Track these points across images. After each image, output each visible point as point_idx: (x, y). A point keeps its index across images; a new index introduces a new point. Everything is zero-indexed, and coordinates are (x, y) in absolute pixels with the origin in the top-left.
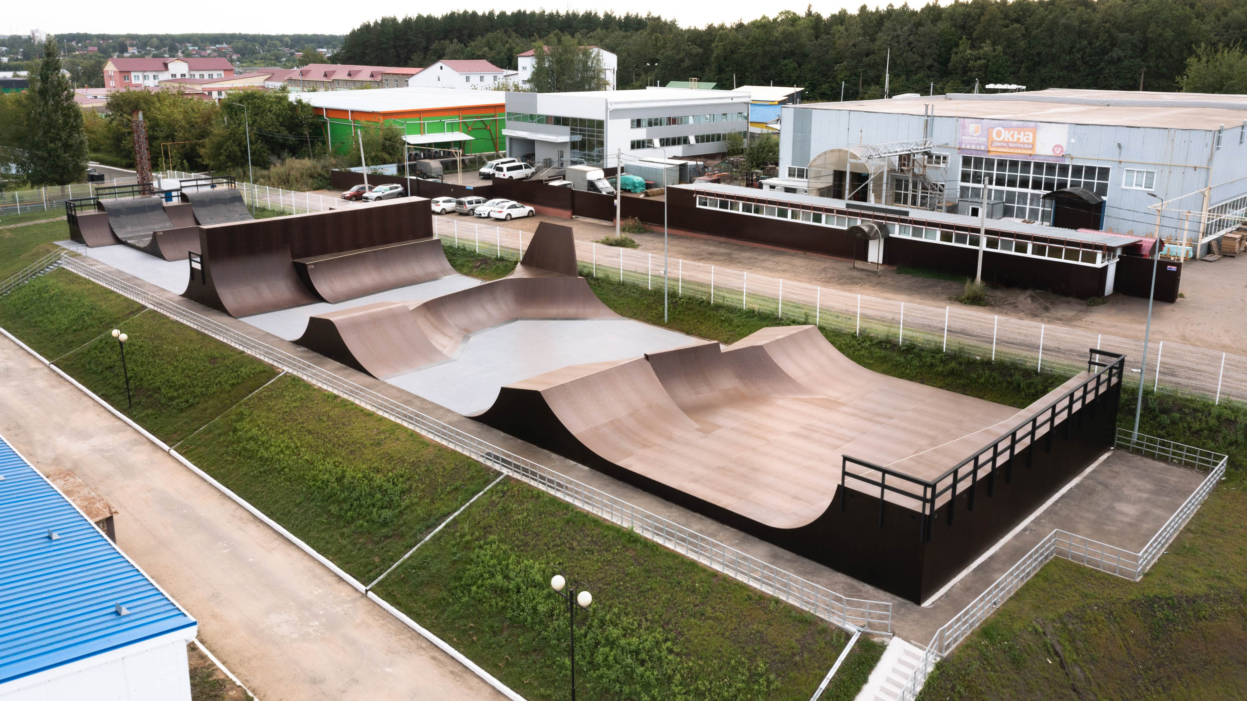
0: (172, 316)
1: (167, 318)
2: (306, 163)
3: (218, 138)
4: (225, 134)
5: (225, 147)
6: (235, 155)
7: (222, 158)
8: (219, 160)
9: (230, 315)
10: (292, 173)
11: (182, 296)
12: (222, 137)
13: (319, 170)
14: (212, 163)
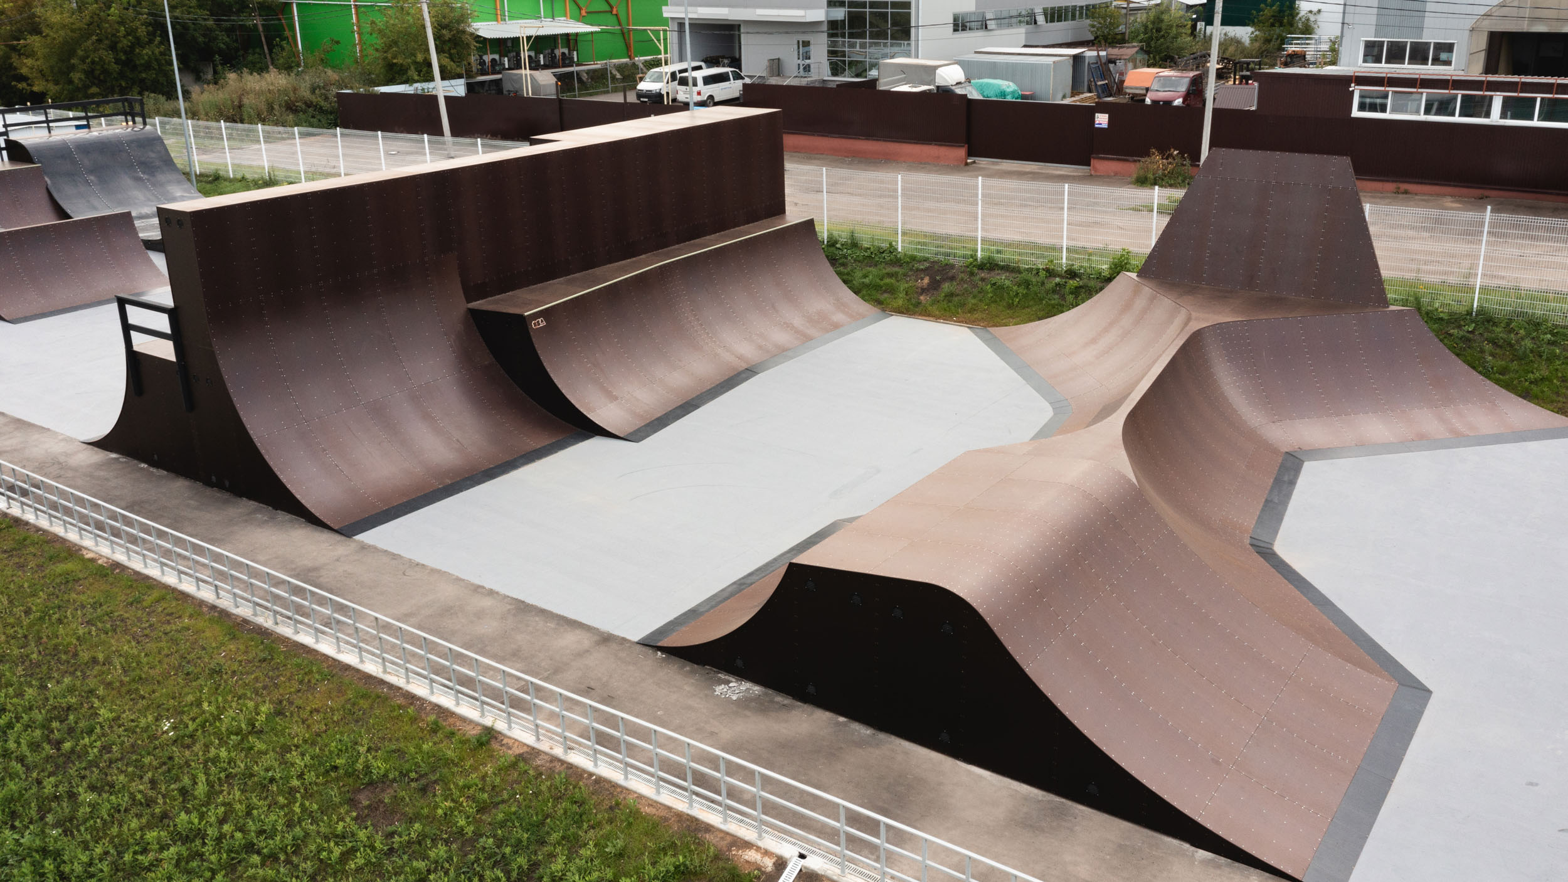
0: (88, 542)
1: (72, 552)
2: (275, 80)
3: (62, 33)
4: (78, 25)
5: (80, 53)
6: (105, 71)
7: (77, 76)
8: (71, 82)
9: (314, 521)
10: (246, 101)
11: (102, 444)
12: (73, 31)
13: (305, 93)
14: (53, 88)
